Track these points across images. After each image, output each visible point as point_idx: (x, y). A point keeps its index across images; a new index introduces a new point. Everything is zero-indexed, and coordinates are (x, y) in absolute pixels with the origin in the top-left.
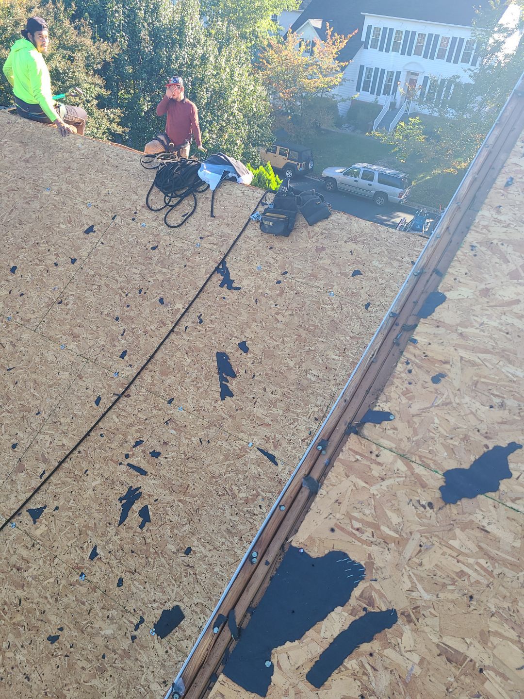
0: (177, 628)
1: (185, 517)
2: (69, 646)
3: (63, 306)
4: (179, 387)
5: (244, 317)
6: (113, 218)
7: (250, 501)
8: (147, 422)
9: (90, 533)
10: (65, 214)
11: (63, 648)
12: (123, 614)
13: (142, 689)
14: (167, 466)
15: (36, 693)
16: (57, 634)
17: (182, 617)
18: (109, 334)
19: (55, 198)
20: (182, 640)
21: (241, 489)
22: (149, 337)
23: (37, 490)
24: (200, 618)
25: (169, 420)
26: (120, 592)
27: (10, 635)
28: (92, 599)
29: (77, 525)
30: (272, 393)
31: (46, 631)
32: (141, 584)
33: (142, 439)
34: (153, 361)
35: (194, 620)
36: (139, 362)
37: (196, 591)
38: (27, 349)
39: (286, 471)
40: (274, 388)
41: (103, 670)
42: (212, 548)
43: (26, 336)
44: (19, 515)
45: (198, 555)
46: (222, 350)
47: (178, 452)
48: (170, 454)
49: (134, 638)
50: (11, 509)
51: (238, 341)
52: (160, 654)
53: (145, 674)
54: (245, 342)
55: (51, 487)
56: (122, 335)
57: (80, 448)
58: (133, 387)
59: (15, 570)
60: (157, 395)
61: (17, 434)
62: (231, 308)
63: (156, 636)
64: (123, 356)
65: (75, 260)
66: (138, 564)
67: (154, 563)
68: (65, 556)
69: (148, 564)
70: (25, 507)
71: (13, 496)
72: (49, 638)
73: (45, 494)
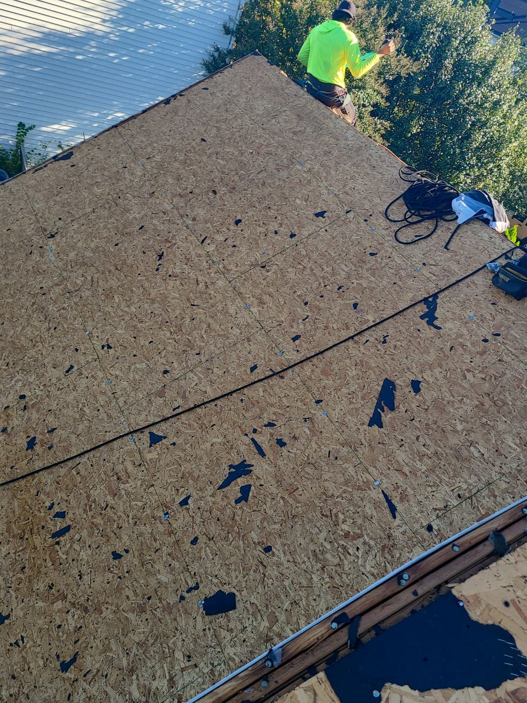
0: (224, 614)
1: (280, 516)
2: (126, 570)
3: (264, 271)
4: (333, 393)
5: (432, 357)
6: (347, 212)
7: (350, 538)
8: (288, 409)
9: (190, 482)
10: (306, 192)
11: (121, 568)
12: (184, 571)
13: (167, 650)
14: (286, 460)
15: (81, 594)
16: (122, 554)
17: (233, 607)
18: (292, 314)
19: (304, 174)
20: (224, 629)
21: (346, 521)
22: (327, 333)
23: (166, 419)
24: (249, 619)
25: (308, 418)
26: (190, 550)
27: (85, 531)
28: (165, 541)
29: (183, 468)
30: (424, 445)
31: (114, 546)
32: (212, 554)
33: (275, 423)
34: (320, 356)
35: (243, 618)
36: (307, 351)
37: (257, 591)
38: (215, 295)
39: (401, 530)
40: (428, 442)
41: (143, 610)
42: (291, 560)
43: (220, 283)
44: (142, 432)
45: (275, 558)
46: (392, 379)
47: (303, 452)
48: (294, 450)
49: (182, 598)
50: (138, 424)
51: (413, 378)
52: (198, 627)
53: (176, 638)
54: (420, 382)
55: (178, 423)
56: (304, 320)
57: (218, 402)
58: (290, 371)
59: (115, 478)
60: (309, 389)
61: (173, 363)
62: (422, 343)
63: (202, 609)
64: (294, 339)
65: (295, 235)
66: (217, 534)
67: (232, 541)
68: (160, 489)
69: (226, 539)
70: (149, 429)
71: (144, 414)
72: (114, 553)
73: (171, 426)
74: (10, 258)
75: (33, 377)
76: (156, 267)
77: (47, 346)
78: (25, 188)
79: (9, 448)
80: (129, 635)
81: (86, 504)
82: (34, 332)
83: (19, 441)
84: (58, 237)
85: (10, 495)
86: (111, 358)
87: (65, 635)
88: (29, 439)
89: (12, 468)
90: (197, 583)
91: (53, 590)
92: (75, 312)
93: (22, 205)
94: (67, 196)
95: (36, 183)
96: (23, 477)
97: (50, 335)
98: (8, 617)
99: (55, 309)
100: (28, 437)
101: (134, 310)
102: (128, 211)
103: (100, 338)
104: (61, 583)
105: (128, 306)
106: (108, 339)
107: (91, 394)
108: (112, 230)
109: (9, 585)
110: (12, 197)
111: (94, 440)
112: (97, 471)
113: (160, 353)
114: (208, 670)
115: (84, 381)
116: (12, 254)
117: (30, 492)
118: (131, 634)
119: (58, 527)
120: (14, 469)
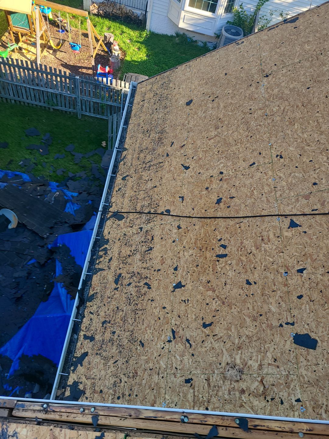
0: (306, 349)
2: (251, 293)
9: (309, 260)
11: (249, 291)
12: (287, 311)
13: (263, 349)
15: (223, 293)
16: (252, 283)
17: (314, 348)
20: (303, 357)
23: (304, 215)
24: (323, 360)
26: (295, 301)
27: (235, 261)
28: (280, 288)
29: (306, 250)
31: (249, 277)
32: (310, 310)
35: (319, 358)
41: (255, 320)
44: (286, 217)
49: (281, 326)
50: (284, 212)
52: (286, 347)
53: (270, 345)
55: (312, 220)
59: (261, 238)
61: (322, 179)
63: (293, 338)
66: (317, 300)
67: (327, 309)
68: (287, 256)
69: (323, 306)
70: (291, 217)
71: (290, 207)
72: (247, 281)
73: (307, 220)
74: (237, 87)
75: (230, 163)
77: (243, 146)
78: (260, 41)
79: (207, 199)
80: (243, 328)
81: (239, 247)
82: (238, 136)
83: (213, 198)
84: (270, 77)
85: (201, 225)
86: (280, 164)
87: (209, 310)
88: (219, 198)
89: (206, 210)
90: (294, 322)
91: (209, 284)
92: (266, 129)
93: (255, 53)
94: (285, 49)
95: (268, 38)
96: (210, 218)
97: (247, 140)
98: (184, 286)
99: (254, 124)
100: (218, 197)
101: (306, 136)
102: (324, 64)
103: (277, 150)
104: (214, 282)
105: (303, 133)
106: (282, 152)
107: (260, 183)
108: (308, 77)
109: (189, 271)
110: (250, 46)
111: (255, 212)
112: (251, 230)
113: (315, 170)
114: (285, 373)
115: (260, 174)
116: (240, 84)
117: (211, 227)
118: (244, 329)
119: (221, 253)
120: (206, 212)
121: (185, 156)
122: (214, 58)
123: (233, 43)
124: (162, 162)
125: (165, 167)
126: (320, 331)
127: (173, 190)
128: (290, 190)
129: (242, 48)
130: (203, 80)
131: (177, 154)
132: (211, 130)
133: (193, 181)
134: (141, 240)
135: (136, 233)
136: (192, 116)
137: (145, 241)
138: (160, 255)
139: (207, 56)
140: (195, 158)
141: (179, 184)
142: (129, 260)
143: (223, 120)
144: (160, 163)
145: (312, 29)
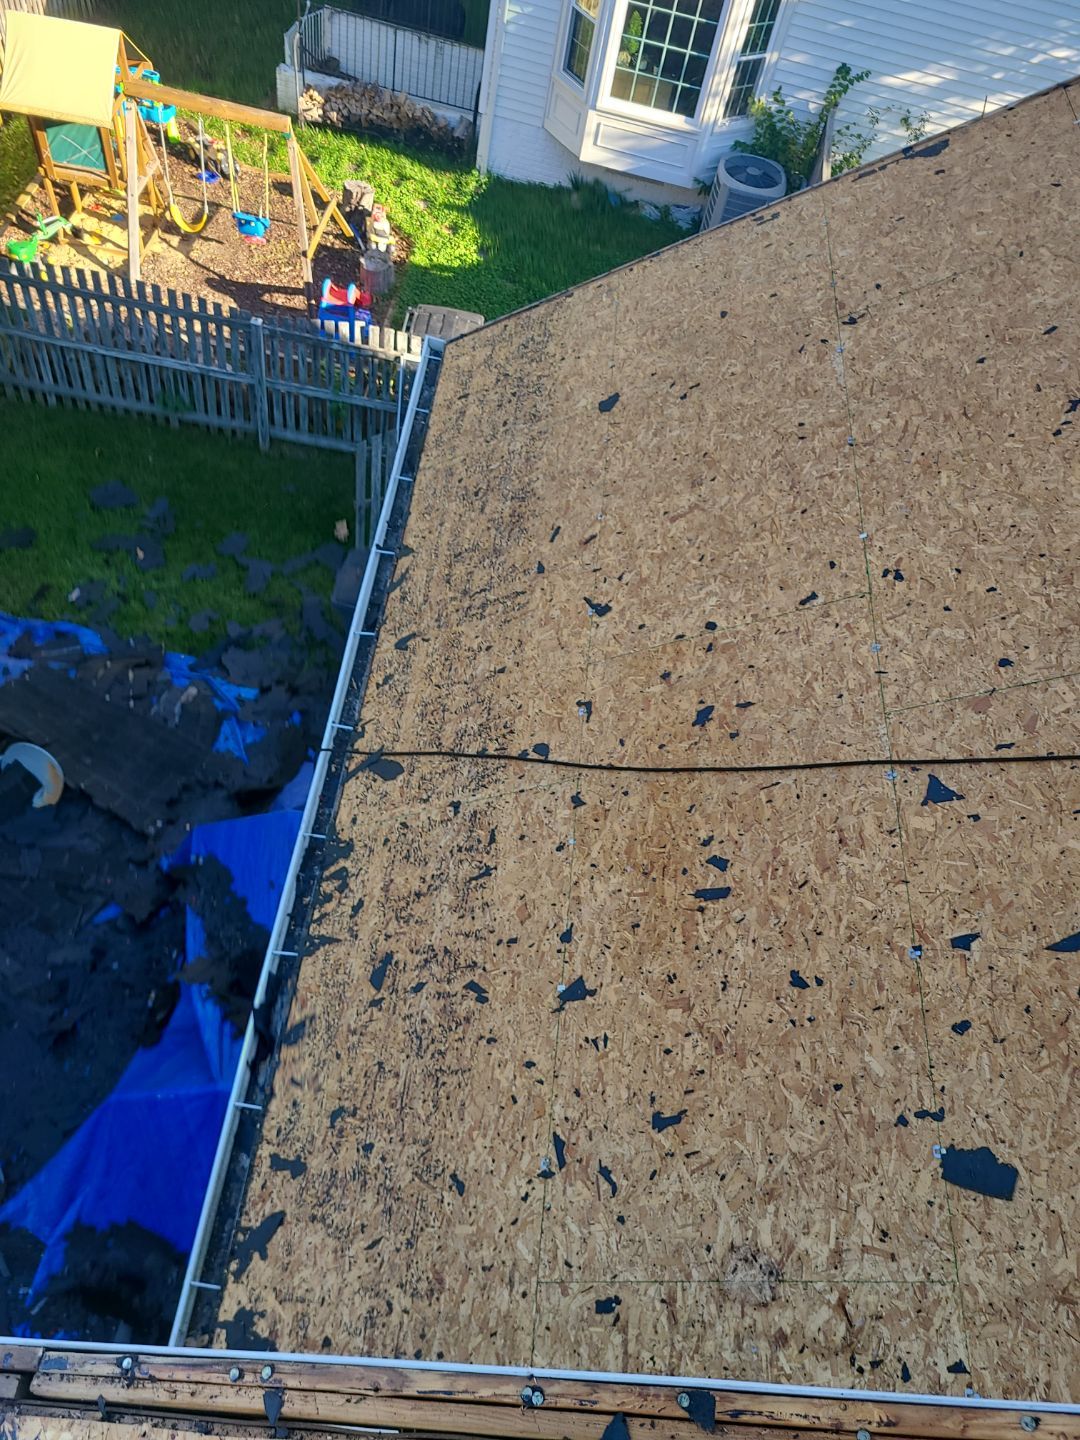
0: (981, 1197)
2: (808, 1015)
9: (989, 907)
11: (800, 1007)
12: (921, 1073)
13: (844, 1197)
15: (717, 1016)
16: (808, 981)
17: (1007, 1195)
20: (971, 1223)
23: (973, 761)
24: (1034, 1235)
26: (947, 1039)
28: (899, 998)
29: (981, 874)
31: (800, 961)
32: (992, 1071)
35: (1021, 1226)
41: (819, 1102)
44: (914, 769)
49: (902, 1121)
50: (910, 751)
52: (919, 1192)
53: (867, 1185)
55: (998, 778)
59: (836, 837)
61: (1027, 648)
63: (938, 1162)
66: (1016, 1036)
67: (1046, 1067)
68: (920, 896)
69: (1035, 1056)
70: (931, 767)
71: (929, 735)
72: (794, 974)
73: (980, 779)
74: (760, 353)
75: (739, 594)
76: (1056, 427)
77: (779, 541)
78: (829, 211)
79: (666, 710)
80: (782, 1131)
81: (768, 864)
82: (764, 509)
83: (684, 705)
84: (862, 326)
85: (646, 792)
86: (895, 600)
87: (674, 1071)
88: (702, 707)
89: (661, 747)
90: (942, 1110)
91: (673, 987)
92: (851, 488)
94: (906, 238)
95: (854, 203)
96: (675, 771)
97: (791, 521)
98: (593, 993)
99: (814, 473)
100: (702, 702)
101: (975, 511)
102: (1030, 287)
103: (885, 553)
104: (690, 979)
105: (965, 500)
106: (901, 559)
107: (834, 660)
108: (980, 325)
109: (607, 943)
110: (799, 228)
111: (816, 750)
112: (804, 811)
113: (1003, 618)
114: (916, 1279)
115: (830, 630)
116: (766, 346)
117: (679, 801)
118: (785, 1133)
119: (710, 883)
120: (663, 751)
121: (595, 571)
122: (686, 265)
123: (744, 218)
124: (523, 593)
125: (531, 606)
126: (1026, 1140)
127: (558, 682)
128: (927, 680)
129: (772, 233)
130: (653, 333)
131: (571, 567)
132: (678, 488)
133: (620, 652)
134: (455, 844)
135: (438, 819)
136: (619, 444)
137: (468, 845)
138: (515, 893)
139: (664, 256)
140: (626, 578)
141: (578, 660)
142: (418, 910)
143: (716, 456)
144: (518, 594)
145: (991, 175)
